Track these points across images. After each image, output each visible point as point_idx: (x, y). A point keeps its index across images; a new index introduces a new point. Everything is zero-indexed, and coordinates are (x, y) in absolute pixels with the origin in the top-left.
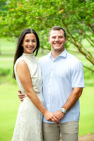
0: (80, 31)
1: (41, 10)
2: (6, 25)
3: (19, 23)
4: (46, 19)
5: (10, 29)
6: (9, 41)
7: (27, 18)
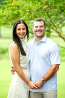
0: (60, 21)
1: (31, 5)
2: (5, 16)
3: (14, 15)
4: (34, 12)
5: (7, 19)
6: (7, 27)
7: (20, 11)
